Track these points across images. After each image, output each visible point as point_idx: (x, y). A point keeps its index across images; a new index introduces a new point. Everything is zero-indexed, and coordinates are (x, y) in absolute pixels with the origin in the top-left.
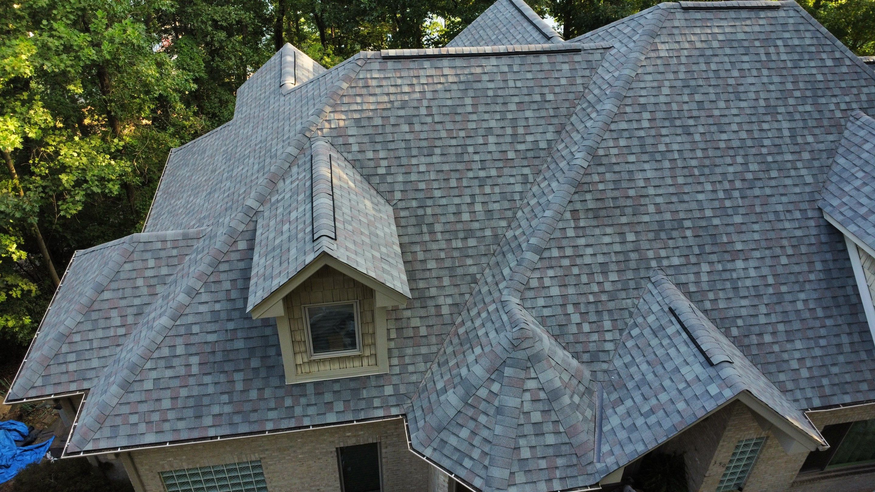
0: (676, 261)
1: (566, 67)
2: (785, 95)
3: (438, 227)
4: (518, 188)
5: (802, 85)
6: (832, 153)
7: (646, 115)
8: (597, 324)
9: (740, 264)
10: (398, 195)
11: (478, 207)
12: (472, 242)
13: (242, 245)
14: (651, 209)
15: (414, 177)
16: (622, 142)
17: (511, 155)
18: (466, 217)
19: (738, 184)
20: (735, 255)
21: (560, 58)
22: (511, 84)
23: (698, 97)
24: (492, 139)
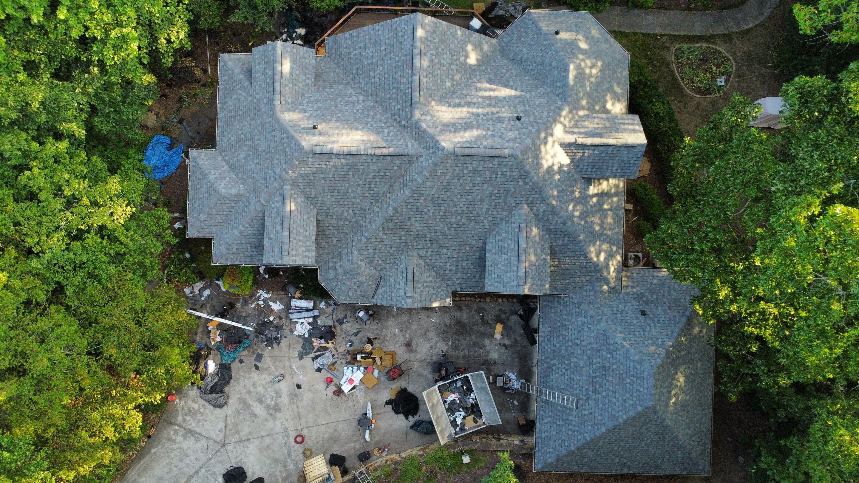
0: (419, 247)
1: (398, 162)
2: (491, 194)
3: (334, 217)
4: (368, 207)
5: (501, 192)
6: (502, 219)
7: (423, 198)
8: (385, 262)
9: (445, 250)
10: (319, 205)
11: (351, 212)
12: (347, 223)
13: (261, 215)
14: (415, 230)
15: (325, 199)
16: (409, 207)
17: (367, 195)
18: (345, 214)
19: (455, 226)
20: (444, 248)
21: (396, 158)
22: (371, 167)
23: (448, 193)
24: (359, 188)
